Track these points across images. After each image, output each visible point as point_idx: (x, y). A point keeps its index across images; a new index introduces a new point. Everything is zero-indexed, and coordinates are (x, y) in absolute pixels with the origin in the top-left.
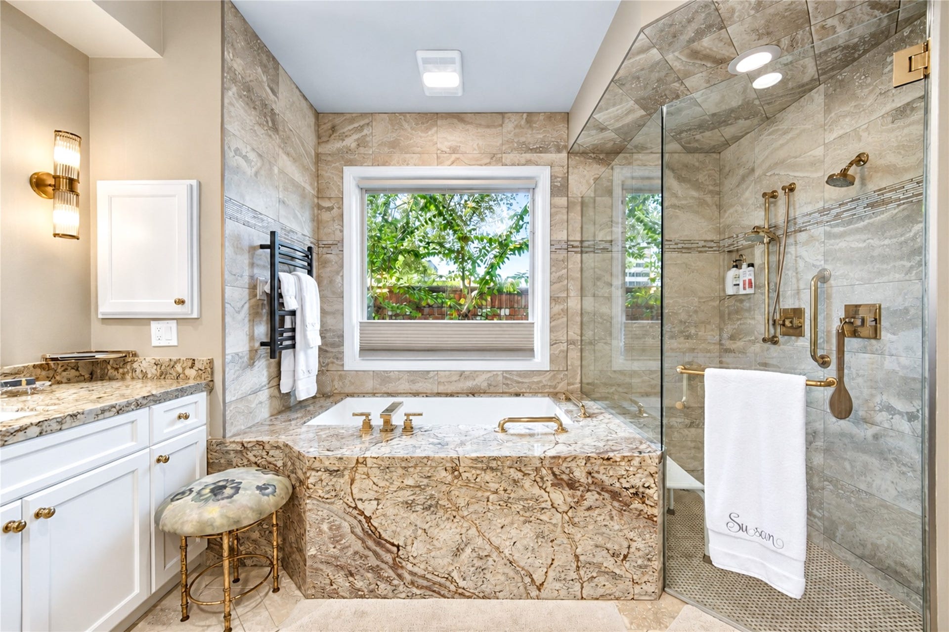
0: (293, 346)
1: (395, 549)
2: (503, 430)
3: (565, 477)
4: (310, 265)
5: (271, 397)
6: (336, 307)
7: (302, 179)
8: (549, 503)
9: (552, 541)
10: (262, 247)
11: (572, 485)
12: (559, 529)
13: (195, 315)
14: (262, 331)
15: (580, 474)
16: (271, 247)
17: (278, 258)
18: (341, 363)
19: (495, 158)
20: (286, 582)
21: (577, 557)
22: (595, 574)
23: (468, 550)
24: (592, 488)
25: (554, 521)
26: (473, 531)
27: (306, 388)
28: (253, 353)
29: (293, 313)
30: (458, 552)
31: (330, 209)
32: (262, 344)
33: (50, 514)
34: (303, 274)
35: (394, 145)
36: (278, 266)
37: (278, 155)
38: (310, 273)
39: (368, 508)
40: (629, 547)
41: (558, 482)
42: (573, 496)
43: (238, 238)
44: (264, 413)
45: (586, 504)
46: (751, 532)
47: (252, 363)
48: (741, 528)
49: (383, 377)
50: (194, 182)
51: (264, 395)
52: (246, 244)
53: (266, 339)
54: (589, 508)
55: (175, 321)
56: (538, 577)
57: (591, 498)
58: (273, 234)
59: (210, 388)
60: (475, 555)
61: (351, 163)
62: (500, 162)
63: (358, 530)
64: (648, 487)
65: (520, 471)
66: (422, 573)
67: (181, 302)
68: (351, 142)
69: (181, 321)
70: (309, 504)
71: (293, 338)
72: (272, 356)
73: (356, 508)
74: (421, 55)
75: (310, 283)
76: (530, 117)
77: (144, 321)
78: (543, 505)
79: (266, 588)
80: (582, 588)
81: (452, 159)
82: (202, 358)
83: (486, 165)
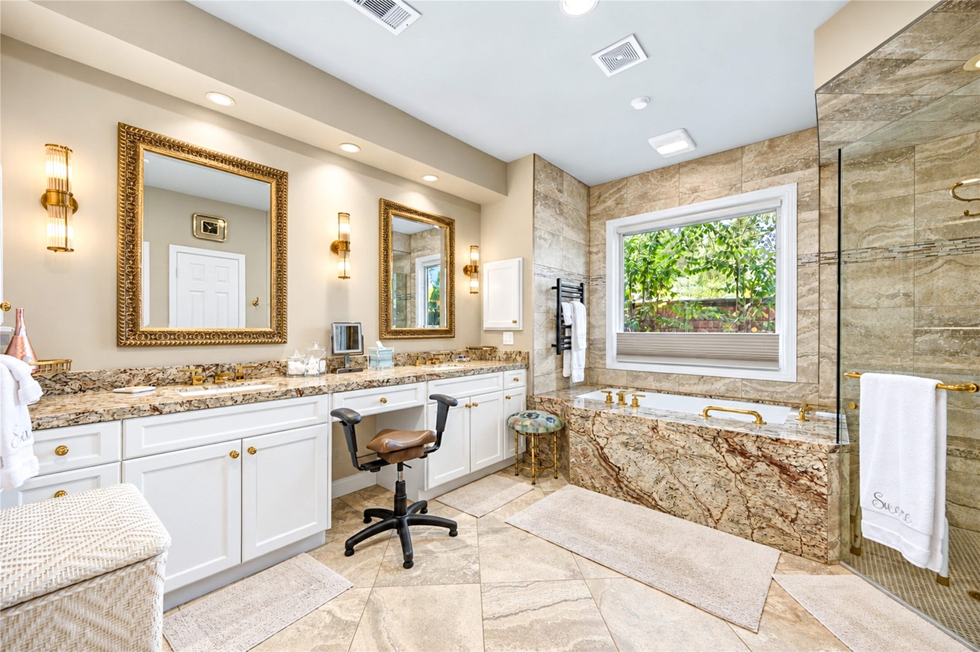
0: (570, 348)
1: (617, 470)
2: (707, 416)
3: (738, 447)
4: (582, 295)
5: (557, 378)
6: (601, 323)
7: (578, 238)
8: (725, 464)
9: (727, 491)
10: (553, 288)
11: (743, 454)
12: (732, 484)
13: (521, 329)
14: (552, 336)
15: (751, 448)
16: (557, 288)
17: (561, 294)
18: (603, 362)
19: (734, 188)
20: (561, 476)
21: (748, 508)
22: (764, 525)
23: (664, 482)
24: (762, 459)
25: (728, 477)
26: (667, 470)
27: (578, 375)
28: (548, 350)
29: (570, 327)
30: (658, 481)
31: (597, 253)
32: (553, 346)
33: (477, 406)
34: (577, 303)
35: (643, 197)
36: (562, 299)
37: (562, 229)
38: (582, 301)
39: (602, 442)
40: (797, 514)
41: (732, 451)
42: (744, 463)
43: (540, 285)
44: (553, 386)
45: (757, 471)
46: (892, 510)
47: (547, 357)
48: (884, 505)
49: (635, 375)
50: (521, 259)
51: (554, 375)
52: (544, 288)
53: (555, 343)
54: (759, 475)
55: (512, 333)
56: (716, 513)
57: (762, 467)
58: (558, 280)
59: (527, 367)
60: (668, 486)
61: (612, 217)
62: (740, 190)
63: (596, 453)
64: (818, 469)
65: (702, 437)
66: (634, 488)
67: (515, 322)
68: (610, 203)
69: (515, 332)
70: (571, 433)
71: (570, 343)
72: (558, 353)
73: (595, 440)
74: (651, 141)
75: (581, 308)
76: (772, 143)
77: (500, 332)
78: (720, 464)
79: (552, 476)
80: (753, 533)
81: (692, 198)
82: (524, 351)
83: (725, 196)
